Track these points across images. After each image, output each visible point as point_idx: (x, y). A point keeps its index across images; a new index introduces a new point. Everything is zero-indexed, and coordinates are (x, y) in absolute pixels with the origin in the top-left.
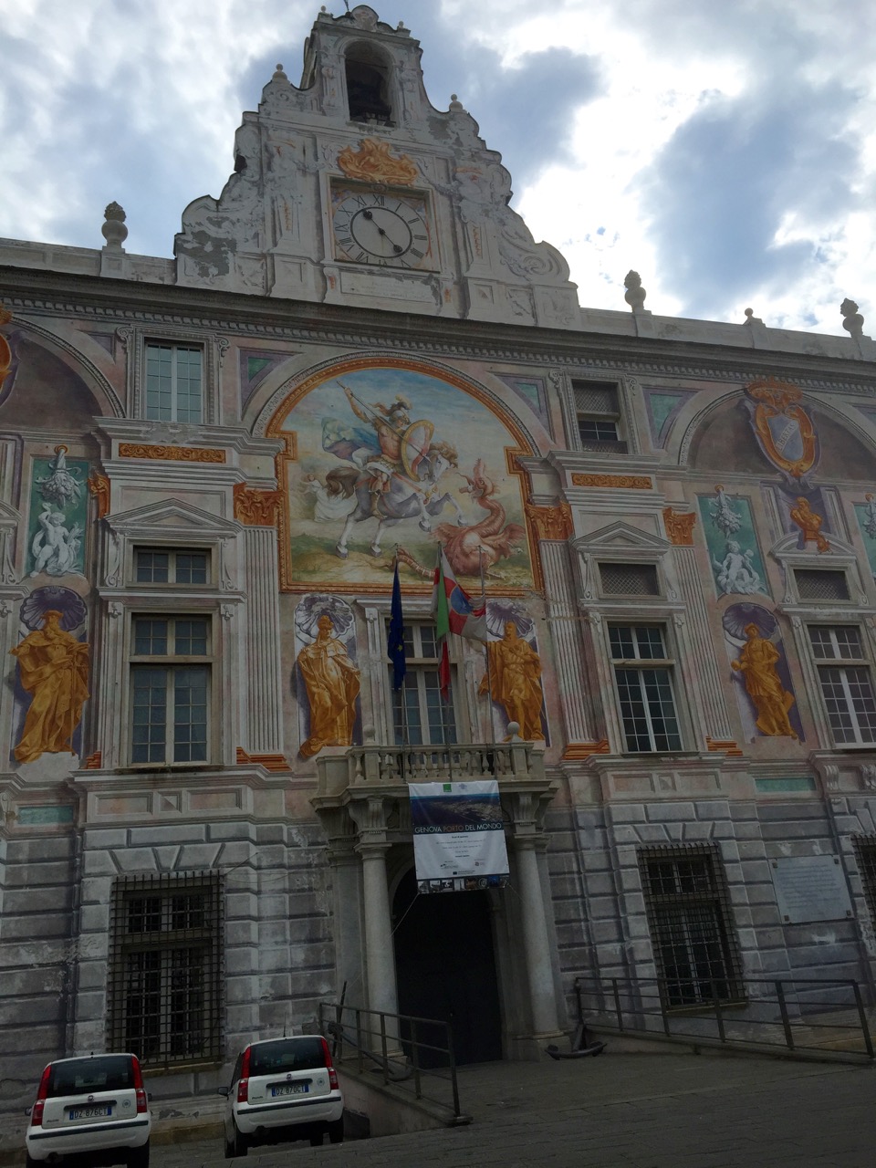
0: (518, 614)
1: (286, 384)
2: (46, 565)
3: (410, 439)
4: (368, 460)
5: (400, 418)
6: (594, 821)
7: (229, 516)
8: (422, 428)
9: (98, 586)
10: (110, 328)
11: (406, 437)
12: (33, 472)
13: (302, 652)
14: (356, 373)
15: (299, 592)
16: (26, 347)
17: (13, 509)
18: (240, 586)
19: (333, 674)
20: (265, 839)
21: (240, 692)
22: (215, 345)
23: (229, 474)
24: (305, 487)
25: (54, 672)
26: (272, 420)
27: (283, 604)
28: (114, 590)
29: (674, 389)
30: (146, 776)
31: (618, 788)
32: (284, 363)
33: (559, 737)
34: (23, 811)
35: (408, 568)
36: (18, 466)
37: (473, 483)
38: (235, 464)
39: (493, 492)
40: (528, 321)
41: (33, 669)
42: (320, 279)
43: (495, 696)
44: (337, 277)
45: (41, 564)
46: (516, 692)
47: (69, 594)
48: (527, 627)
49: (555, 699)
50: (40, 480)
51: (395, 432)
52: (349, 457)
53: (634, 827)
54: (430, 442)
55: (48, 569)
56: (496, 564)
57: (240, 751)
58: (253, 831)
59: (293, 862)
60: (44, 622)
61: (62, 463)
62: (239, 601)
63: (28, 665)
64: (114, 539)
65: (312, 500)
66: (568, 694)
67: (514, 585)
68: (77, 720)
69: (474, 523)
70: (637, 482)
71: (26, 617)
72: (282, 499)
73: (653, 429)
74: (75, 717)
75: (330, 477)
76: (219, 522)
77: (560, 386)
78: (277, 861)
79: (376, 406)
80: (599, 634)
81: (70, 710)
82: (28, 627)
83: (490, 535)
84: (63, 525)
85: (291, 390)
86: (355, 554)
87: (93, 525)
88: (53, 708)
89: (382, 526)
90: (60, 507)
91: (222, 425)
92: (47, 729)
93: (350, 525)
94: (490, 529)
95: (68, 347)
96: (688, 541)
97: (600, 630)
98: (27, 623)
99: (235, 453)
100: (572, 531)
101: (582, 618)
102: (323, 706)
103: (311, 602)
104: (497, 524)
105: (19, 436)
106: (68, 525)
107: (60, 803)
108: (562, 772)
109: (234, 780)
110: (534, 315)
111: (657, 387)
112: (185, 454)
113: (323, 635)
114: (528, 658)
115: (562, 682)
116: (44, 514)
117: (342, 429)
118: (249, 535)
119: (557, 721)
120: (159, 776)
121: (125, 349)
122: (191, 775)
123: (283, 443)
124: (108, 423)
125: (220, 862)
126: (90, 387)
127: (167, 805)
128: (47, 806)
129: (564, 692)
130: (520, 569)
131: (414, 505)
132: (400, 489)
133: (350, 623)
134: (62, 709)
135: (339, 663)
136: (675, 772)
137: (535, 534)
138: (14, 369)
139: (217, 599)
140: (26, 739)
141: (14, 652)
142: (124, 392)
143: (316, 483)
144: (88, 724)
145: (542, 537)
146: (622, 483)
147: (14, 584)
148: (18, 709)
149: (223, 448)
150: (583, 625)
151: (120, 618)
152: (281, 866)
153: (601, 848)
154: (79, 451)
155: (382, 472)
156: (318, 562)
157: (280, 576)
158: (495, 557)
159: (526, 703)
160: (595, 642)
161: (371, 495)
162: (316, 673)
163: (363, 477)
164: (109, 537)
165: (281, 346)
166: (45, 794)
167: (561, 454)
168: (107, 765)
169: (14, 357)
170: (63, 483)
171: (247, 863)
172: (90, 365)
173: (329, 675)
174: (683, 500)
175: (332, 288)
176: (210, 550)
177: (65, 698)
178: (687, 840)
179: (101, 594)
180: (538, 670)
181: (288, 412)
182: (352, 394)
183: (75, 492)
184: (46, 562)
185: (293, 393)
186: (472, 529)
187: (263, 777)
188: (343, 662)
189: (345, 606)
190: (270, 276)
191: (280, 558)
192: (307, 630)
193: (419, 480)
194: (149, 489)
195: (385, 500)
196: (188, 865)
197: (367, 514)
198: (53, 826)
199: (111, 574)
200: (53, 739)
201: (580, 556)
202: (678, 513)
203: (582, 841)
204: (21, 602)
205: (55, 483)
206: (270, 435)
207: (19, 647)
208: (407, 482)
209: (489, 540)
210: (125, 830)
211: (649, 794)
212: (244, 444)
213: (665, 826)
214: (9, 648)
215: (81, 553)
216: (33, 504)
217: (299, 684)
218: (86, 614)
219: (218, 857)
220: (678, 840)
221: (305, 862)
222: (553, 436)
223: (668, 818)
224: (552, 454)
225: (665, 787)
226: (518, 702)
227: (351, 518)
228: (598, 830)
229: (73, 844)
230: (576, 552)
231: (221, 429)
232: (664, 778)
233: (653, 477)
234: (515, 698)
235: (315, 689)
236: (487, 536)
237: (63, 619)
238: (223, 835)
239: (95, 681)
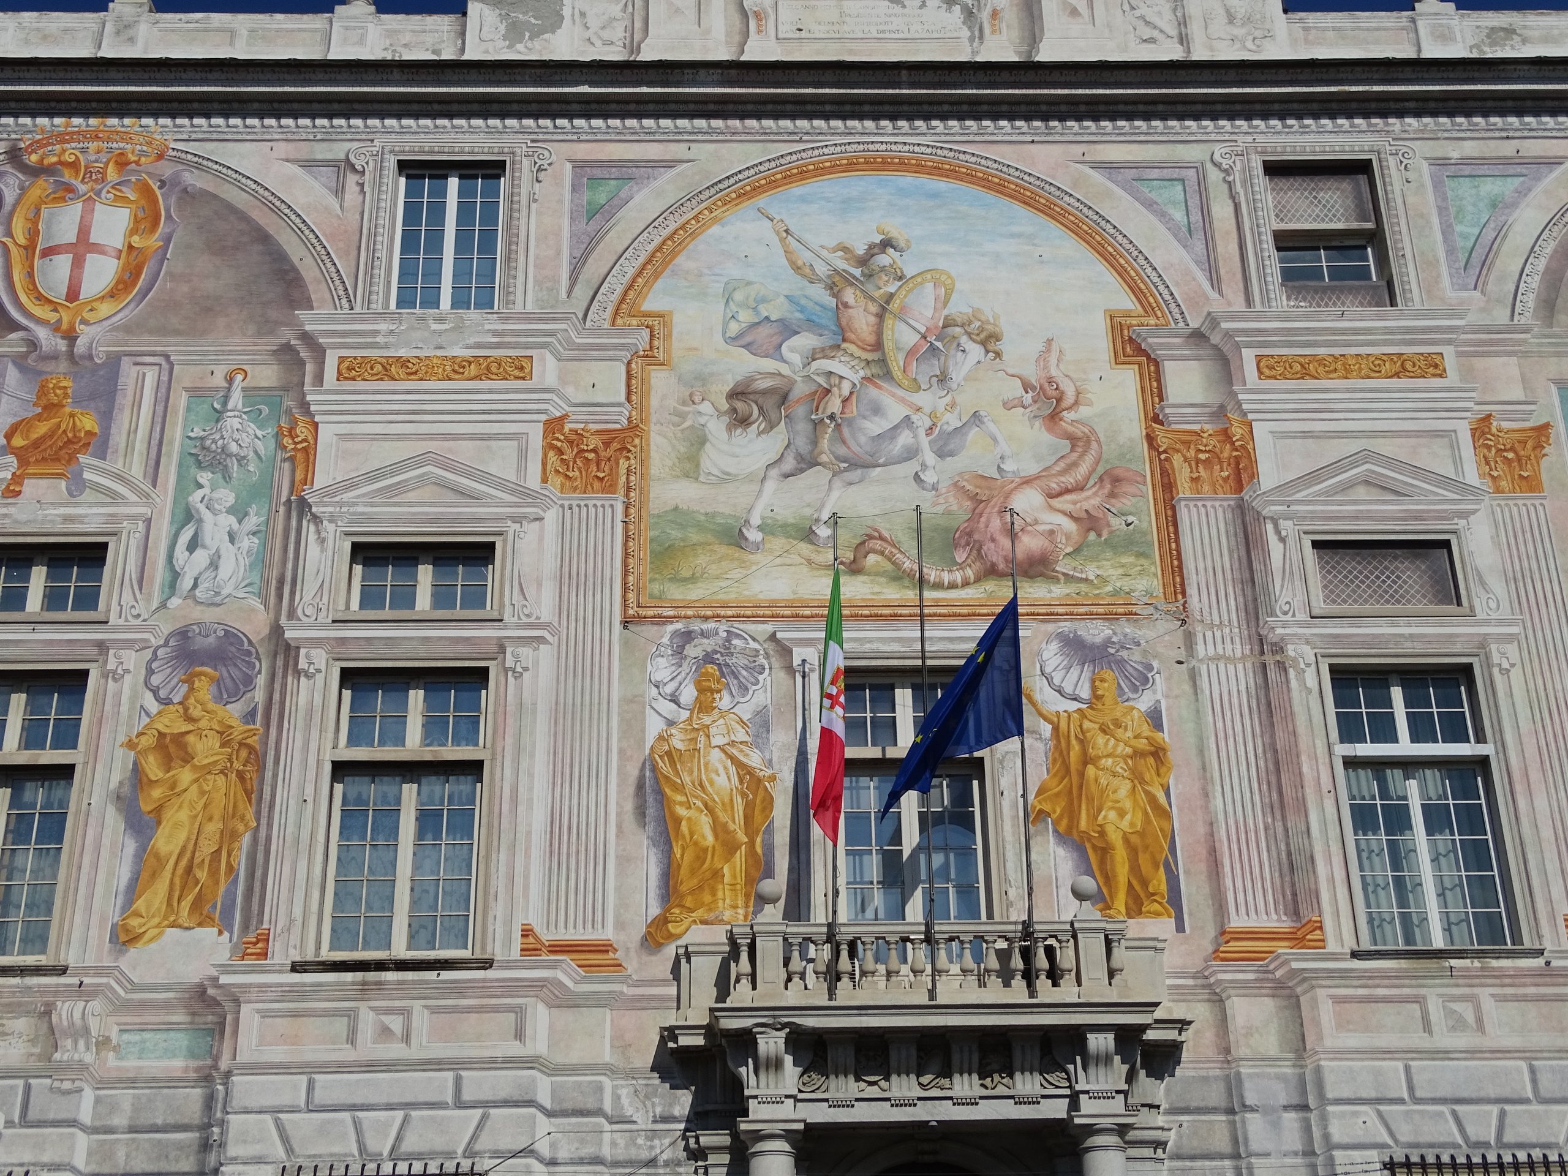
0: (1124, 654)
1: (656, 224)
2: (195, 586)
3: (903, 308)
4: (813, 356)
5: (883, 269)
6: (1283, 1095)
7: (533, 480)
8: (930, 286)
9: (283, 621)
10: (338, 151)
11: (895, 305)
12: (186, 419)
13: (661, 738)
14: (798, 190)
15: (660, 621)
16: (189, 196)
17: (147, 487)
18: (546, 611)
19: (721, 781)
20: (568, 1105)
21: (536, 818)
22: (526, 162)
23: (539, 401)
24: (683, 416)
25: (196, 780)
26: (625, 293)
27: (625, 644)
28: (310, 627)
29: (1506, 161)
30: (349, 977)
31: (1342, 1025)
32: (655, 184)
33: (1208, 913)
34: (126, 1037)
35: (888, 566)
36: (160, 409)
37: (1033, 388)
38: (551, 380)
39: (1076, 403)
40: (1169, 52)
41: (161, 775)
42: (736, 18)
43: (1064, 822)
44: (771, 11)
45: (187, 583)
46: (1112, 815)
47: (231, 636)
48: (1142, 680)
49: (1201, 830)
50: (197, 432)
51: (873, 299)
52: (776, 352)
53: (1380, 1114)
54: (945, 312)
55: (197, 592)
56: (1077, 551)
57: (527, 932)
58: (544, 1089)
59: (621, 1154)
60: (185, 688)
61: (236, 399)
62: (541, 640)
63: (153, 768)
64: (318, 532)
65: (699, 440)
66: (1231, 822)
67: (1115, 593)
68: (230, 868)
69: (1032, 468)
70: (1409, 365)
71: (155, 680)
72: (637, 441)
73: (1451, 251)
74: (228, 863)
75: (736, 394)
76: (512, 492)
77: (1237, 177)
78: (588, 1151)
79: (835, 250)
80: (1309, 691)
81: (218, 851)
82: (157, 698)
83: (1068, 491)
84: (231, 511)
85: (665, 233)
86: (778, 543)
87: (282, 509)
88: (190, 847)
89: (837, 483)
90: (227, 478)
91: (530, 308)
92: (177, 887)
93: (770, 485)
94: (1069, 480)
95: (261, 191)
96: (1531, 484)
97: (1311, 681)
98: (155, 692)
99: (550, 361)
100: (1254, 475)
101: (1269, 659)
102: (696, 844)
103: (687, 636)
104: (1083, 469)
105: (167, 357)
106: (239, 512)
107: (191, 1023)
108: (1210, 986)
109: (510, 987)
110: (1183, 39)
111: (1465, 161)
112: (458, 368)
113: (703, 705)
114: (1142, 744)
115: (1219, 795)
116: (200, 493)
117: (764, 300)
118: (568, 513)
119: (1203, 877)
120: (372, 976)
121: (362, 185)
122: (431, 975)
123: (645, 333)
124: (321, 322)
125: (478, 1147)
126: (295, 260)
127: (385, 1032)
128: (170, 1027)
129: (1221, 816)
130: (1131, 559)
131: (905, 438)
132: (877, 410)
133: (761, 678)
134: (207, 848)
135: (733, 759)
136: (1485, 994)
137: (1167, 486)
138: (168, 240)
139: (500, 638)
140: (140, 904)
141: (130, 745)
142: (353, 263)
143: (706, 407)
144: (251, 875)
145: (1184, 489)
146: (1374, 367)
147: (138, 622)
148: (131, 846)
149: (528, 353)
150: (1272, 673)
151: (320, 678)
152: (597, 1161)
153: (1296, 1154)
154: (267, 375)
155: (841, 377)
156: (702, 560)
157: (626, 589)
158: (1076, 537)
159: (1135, 839)
160: (1298, 708)
161: (817, 425)
162: (687, 779)
163: (800, 389)
164: (310, 531)
165: (653, 151)
166: (166, 1006)
167: (1233, 317)
168: (282, 952)
169: (169, 217)
170: (236, 436)
171: (527, 1152)
172: (298, 221)
173: (712, 783)
174: (1522, 398)
175: (759, 32)
176: (491, 546)
177: (213, 828)
178: (1508, 1146)
179: (288, 634)
180: (1163, 770)
181: (657, 275)
182: (787, 231)
183: (256, 452)
184: (196, 579)
185: (671, 237)
186: (1027, 481)
187: (570, 984)
188: (742, 758)
189: (753, 645)
190: (638, 25)
191: (626, 554)
192: (673, 694)
193: (918, 388)
194: (386, 437)
195: (846, 431)
196: (417, 1149)
197: (808, 462)
198: (177, 1064)
199: (307, 598)
200: (186, 904)
201: (1270, 527)
202: (1506, 425)
203: (1251, 1136)
204: (148, 654)
205: (222, 437)
206: (619, 321)
207: (140, 735)
208: (893, 395)
209: (1064, 503)
210: (304, 1078)
211: (1420, 1041)
212: (569, 341)
213: (1454, 1113)
214: (122, 738)
215: (260, 561)
216: (180, 477)
217: (650, 800)
218: (259, 672)
219: (474, 1137)
220: (1486, 1145)
221: (645, 1155)
222: (1215, 280)
223: (1465, 1094)
224: (1213, 321)
225: (1458, 1024)
226: (1115, 837)
227: (774, 473)
228: (1292, 1115)
229: (209, 1102)
230: (1259, 517)
231: (527, 317)
232: (1456, 1006)
233: (1448, 351)
234: (1110, 830)
235: (681, 811)
236: (1060, 494)
237: (218, 682)
238: (486, 1095)
239: (267, 796)
